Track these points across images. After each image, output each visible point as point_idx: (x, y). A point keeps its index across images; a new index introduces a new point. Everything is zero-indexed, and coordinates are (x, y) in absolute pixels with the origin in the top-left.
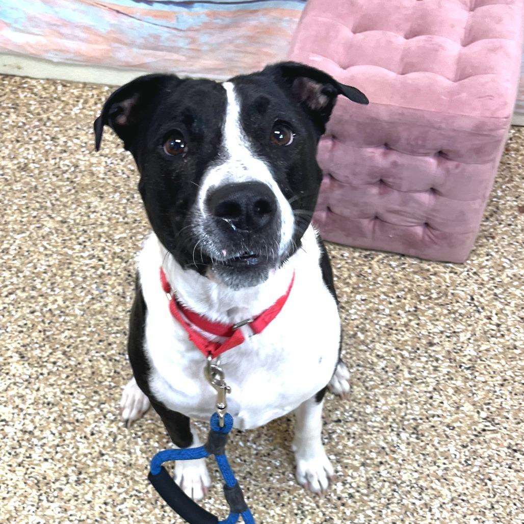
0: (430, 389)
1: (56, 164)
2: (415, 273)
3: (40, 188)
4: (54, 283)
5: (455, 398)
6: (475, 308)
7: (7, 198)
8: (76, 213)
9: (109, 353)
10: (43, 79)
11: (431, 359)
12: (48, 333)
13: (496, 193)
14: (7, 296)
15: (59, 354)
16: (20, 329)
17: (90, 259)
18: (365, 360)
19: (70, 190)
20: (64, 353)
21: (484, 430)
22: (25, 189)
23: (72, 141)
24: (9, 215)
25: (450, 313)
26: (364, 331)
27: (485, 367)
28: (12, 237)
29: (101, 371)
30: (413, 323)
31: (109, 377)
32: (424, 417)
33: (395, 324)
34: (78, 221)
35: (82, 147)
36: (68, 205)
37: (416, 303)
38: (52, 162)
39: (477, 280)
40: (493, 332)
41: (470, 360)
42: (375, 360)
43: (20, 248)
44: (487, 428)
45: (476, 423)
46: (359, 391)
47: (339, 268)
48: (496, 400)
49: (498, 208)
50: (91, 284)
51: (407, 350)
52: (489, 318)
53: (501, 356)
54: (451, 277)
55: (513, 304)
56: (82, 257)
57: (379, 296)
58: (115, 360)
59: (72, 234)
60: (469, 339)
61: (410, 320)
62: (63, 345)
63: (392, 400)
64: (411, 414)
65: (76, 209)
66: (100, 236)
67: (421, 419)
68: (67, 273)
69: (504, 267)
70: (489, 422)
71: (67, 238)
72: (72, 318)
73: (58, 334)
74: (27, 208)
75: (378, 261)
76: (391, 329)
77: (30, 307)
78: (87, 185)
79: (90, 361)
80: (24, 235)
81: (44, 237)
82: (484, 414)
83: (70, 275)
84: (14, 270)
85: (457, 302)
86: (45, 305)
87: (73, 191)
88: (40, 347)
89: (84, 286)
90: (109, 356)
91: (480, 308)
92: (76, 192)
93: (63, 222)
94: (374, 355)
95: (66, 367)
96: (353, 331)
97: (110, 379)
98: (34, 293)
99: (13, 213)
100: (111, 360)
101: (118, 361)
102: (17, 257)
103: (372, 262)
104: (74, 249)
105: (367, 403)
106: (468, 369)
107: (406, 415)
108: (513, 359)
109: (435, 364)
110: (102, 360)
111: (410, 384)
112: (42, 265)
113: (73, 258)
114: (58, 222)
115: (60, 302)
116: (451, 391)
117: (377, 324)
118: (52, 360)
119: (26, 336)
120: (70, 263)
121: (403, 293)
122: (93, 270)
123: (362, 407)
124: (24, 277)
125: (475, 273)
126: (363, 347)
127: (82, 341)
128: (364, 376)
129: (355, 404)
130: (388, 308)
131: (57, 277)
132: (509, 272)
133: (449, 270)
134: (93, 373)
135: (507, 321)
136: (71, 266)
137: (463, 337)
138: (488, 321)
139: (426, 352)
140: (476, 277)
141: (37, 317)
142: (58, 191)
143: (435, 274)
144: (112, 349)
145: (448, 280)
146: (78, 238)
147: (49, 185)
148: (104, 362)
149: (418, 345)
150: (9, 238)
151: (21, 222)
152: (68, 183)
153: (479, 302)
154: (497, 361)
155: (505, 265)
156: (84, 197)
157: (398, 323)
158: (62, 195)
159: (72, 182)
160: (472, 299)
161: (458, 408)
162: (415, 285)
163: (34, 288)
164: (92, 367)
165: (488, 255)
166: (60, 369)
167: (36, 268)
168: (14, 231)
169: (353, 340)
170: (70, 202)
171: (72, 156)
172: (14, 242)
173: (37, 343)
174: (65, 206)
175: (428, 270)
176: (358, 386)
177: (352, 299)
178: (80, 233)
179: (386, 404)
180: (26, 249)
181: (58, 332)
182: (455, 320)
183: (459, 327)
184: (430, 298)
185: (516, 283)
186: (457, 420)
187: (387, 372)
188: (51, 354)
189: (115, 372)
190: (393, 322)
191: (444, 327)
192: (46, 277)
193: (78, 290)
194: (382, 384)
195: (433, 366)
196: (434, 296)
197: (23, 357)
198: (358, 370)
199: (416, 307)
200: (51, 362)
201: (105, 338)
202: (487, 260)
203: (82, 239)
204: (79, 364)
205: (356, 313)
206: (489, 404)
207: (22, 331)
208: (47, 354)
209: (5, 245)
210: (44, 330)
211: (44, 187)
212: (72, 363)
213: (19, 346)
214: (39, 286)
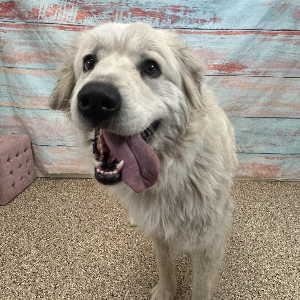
4: (52, 225)
7: (38, 205)
14: (33, 230)
15: (52, 245)
19: (61, 201)
20: (54, 245)
22: (45, 202)
29: (68, 249)
35: (66, 191)
36: (60, 205)
38: (55, 195)
43: (41, 217)
59: (60, 212)
62: (53, 242)
65: (62, 206)
66: (71, 212)
71: (58, 213)
72: (58, 234)
73: (52, 239)
74: (45, 206)
77: (42, 232)
78: (67, 200)
79: (64, 246)
80: (43, 213)
81: (50, 213)
83: (58, 222)
84: (37, 223)
86: (48, 232)
92: (63, 201)
95: (54, 249)
97: (71, 251)
98: (44, 228)
99: (40, 208)
100: (72, 245)
101: (75, 245)
102: (39, 219)
104: (61, 216)
110: (69, 246)
112: (48, 221)
113: (60, 218)
115: (54, 230)
118: (48, 247)
124: (41, 224)
127: (61, 241)
136: (59, 220)
142: (57, 202)
144: (73, 242)
150: (37, 214)
151: (42, 210)
159: (62, 199)
164: (65, 248)
166: (52, 250)
167: (46, 222)
168: (39, 212)
171: (62, 193)
172: (39, 215)
174: (58, 205)
180: (43, 217)
189: (74, 248)
192: (50, 224)
197: (37, 248)
203: (64, 213)
204: (59, 247)
207: (38, 240)
208: (47, 246)
209: (35, 216)
210: (47, 239)
211: (52, 201)
212: (57, 248)
213: (36, 244)
214: (46, 226)
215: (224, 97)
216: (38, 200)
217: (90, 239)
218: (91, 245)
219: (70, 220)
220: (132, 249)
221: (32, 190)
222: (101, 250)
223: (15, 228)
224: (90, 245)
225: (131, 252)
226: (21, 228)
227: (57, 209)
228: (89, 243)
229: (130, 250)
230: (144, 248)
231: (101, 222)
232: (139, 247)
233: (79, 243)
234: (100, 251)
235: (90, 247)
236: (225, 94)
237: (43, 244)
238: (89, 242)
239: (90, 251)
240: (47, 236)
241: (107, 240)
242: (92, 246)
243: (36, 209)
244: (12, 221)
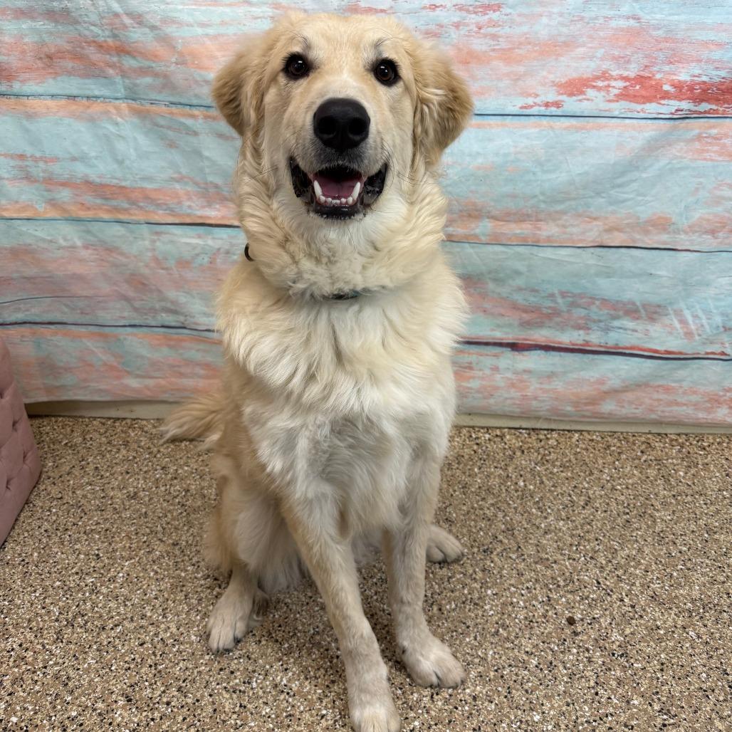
0: (592, 683)
1: (166, 490)
2: (536, 563)
3: (150, 514)
4: (167, 608)
5: (620, 691)
6: (604, 592)
7: (115, 526)
8: (188, 534)
9: (231, 684)
10: (154, 419)
11: (581, 650)
12: (160, 667)
13: (582, 484)
14: (112, 629)
15: (174, 691)
16: (127, 665)
17: (206, 579)
18: (515, 658)
19: (181, 513)
20: (179, 690)
21: (664, 725)
22: (134, 516)
23: (183, 469)
24: (117, 543)
25: (582, 599)
26: (505, 627)
27: (637, 651)
28: (119, 564)
29: (224, 707)
30: (550, 613)
31: (234, 713)
32: (598, 718)
33: (534, 616)
34: (190, 542)
35: (193, 473)
36: (180, 527)
37: (547, 593)
38: (163, 489)
39: (596, 564)
40: (631, 614)
41: (620, 646)
42: (526, 658)
43: (128, 575)
44: (666, 722)
45: (652, 718)
46: (519, 696)
47: (463, 565)
48: (663, 688)
49: (589, 497)
50: (207, 606)
51: (554, 643)
52: (622, 600)
53: (648, 638)
54: (570, 564)
55: (638, 584)
56: (196, 578)
57: (509, 589)
58: (240, 691)
59: (184, 555)
60: (611, 624)
61: (547, 611)
62: (177, 679)
63: (557, 702)
64: (582, 716)
65: (188, 531)
67: (595, 721)
68: (181, 596)
69: (616, 549)
70: (666, 714)
71: (179, 560)
72: (188, 646)
73: (172, 667)
74: (137, 534)
75: (498, 555)
76: (532, 621)
77: (139, 638)
78: (199, 507)
79: (211, 695)
80: (133, 561)
81: (154, 562)
82: (657, 707)
83: (183, 598)
84: (121, 599)
85: (585, 587)
86: (156, 635)
87: (185, 514)
88: (151, 685)
89: (200, 608)
90: (232, 687)
91: (608, 591)
92: (188, 514)
93: (175, 544)
94: (523, 652)
95: (182, 707)
96: (493, 627)
97: (235, 716)
98: (144, 622)
99: (122, 540)
100: (234, 692)
101: (244, 692)
102: (125, 585)
103: (492, 556)
104: (186, 571)
105: (532, 709)
106: (622, 656)
107: (577, 719)
108: (660, 640)
109: (587, 655)
110: (224, 692)
111: (569, 680)
112: (152, 590)
113: (187, 580)
114: (169, 545)
115: (174, 630)
116: (614, 684)
117: (516, 618)
118: (165, 700)
119: (134, 673)
120: (183, 586)
121: (531, 583)
122: (209, 591)
123: (529, 715)
124: (132, 605)
125: (591, 558)
126: (509, 645)
127: (200, 672)
128: (520, 677)
129: (519, 712)
130: (522, 600)
131: (170, 602)
132: (623, 554)
133: (566, 558)
134: (215, 710)
135: (639, 602)
136: (184, 589)
137: (604, 622)
138: (621, 603)
139: (574, 643)
140: (594, 562)
141: (148, 649)
142: (169, 515)
143: (555, 562)
144: (235, 678)
145: (569, 567)
146: (191, 559)
147: (160, 510)
148: (227, 696)
149: (563, 636)
150: (116, 565)
151: (130, 548)
152: (179, 506)
153: (605, 585)
154: (646, 644)
155: (616, 547)
156: (195, 519)
157: (536, 614)
158: (173, 519)
159: (183, 505)
160: (599, 583)
161: (628, 702)
162: (540, 575)
163: (143, 617)
164: (213, 703)
165: (597, 540)
166: (176, 710)
167: (146, 595)
168: (122, 557)
169: (497, 638)
170: (181, 525)
171: (183, 482)
172: (122, 569)
173: (147, 681)
174: (176, 528)
175: (548, 559)
176: (517, 690)
177: (484, 594)
178: (193, 554)
179: (552, 707)
180: (135, 575)
181: (171, 664)
182: (590, 606)
183: (597, 613)
184: (559, 586)
185: (632, 564)
186: (632, 717)
187: (541, 669)
188: (164, 692)
189: (241, 706)
190: (531, 614)
191: (582, 614)
192: (158, 603)
193: (193, 614)
194: (541, 684)
195: (587, 658)
196: (562, 583)
197: (130, 700)
198: (511, 671)
199: (548, 597)
200: (163, 703)
201: (226, 666)
202: (598, 544)
203: (195, 560)
204: (198, 701)
205: (491, 609)
206: (657, 693)
207: (129, 668)
208: (159, 693)
209: (112, 573)
210: (156, 664)
211: (154, 512)
212: (189, 701)
213: (125, 686)
214: (149, 614)
215: (697, 189)
216: (115, 509)
217: (286, 670)
218: (292, 694)
219: (217, 589)
220: (420, 711)
221: (92, 466)
222: (324, 712)
223: (57, 620)
224: (288, 693)
225: (416, 723)
226: (75, 617)
227: (173, 544)
228: (285, 685)
229: (412, 714)
230: (457, 708)
231: (311, 597)
232: (440, 703)
233: (254, 685)
234: (323, 717)
235: (290, 700)
236: (701, 180)
237: (147, 684)
238: (285, 681)
239: (290, 715)
240: (154, 654)
241: (337, 671)
242: (294, 695)
243: (110, 544)
244: (45, 590)
